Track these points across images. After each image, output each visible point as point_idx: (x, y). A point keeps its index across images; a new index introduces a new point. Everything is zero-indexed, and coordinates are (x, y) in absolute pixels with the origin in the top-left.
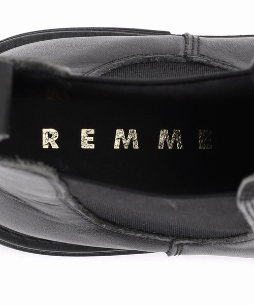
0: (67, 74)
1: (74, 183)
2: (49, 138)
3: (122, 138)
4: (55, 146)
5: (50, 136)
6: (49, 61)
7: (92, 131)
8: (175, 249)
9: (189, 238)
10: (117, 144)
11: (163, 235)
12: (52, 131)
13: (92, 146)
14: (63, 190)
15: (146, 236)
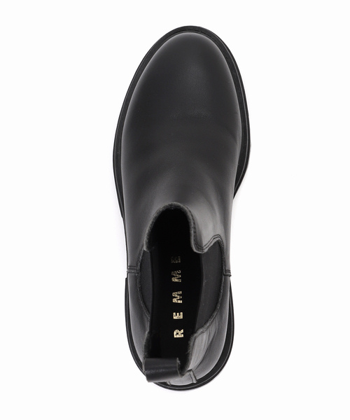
0: (149, 333)
1: (197, 326)
2: (178, 334)
3: (177, 300)
4: (182, 331)
5: (177, 334)
6: (144, 342)
7: (174, 314)
8: (228, 273)
9: (222, 267)
10: (179, 302)
11: (221, 279)
12: (175, 333)
13: (181, 313)
14: (201, 330)
15: (222, 288)
